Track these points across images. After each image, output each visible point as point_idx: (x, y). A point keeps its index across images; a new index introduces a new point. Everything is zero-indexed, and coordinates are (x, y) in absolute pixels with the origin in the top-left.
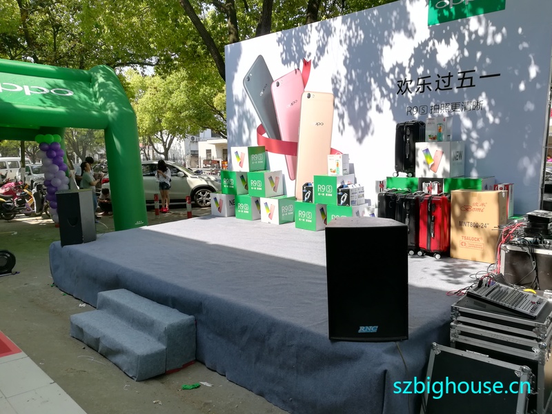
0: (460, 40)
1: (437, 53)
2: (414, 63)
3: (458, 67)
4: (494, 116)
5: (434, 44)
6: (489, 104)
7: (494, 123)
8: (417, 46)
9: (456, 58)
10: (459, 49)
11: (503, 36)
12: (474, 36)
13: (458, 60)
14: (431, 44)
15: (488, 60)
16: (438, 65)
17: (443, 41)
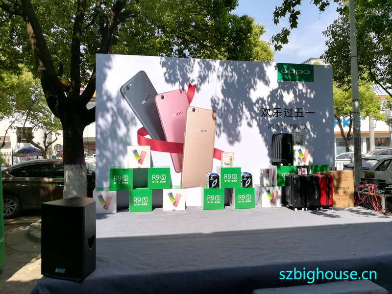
0: (294, 93)
1: (283, 97)
2: (271, 100)
3: (294, 106)
4: (314, 134)
5: (281, 92)
6: (311, 127)
7: (314, 137)
8: (271, 90)
9: (293, 101)
10: (294, 97)
11: (314, 95)
12: (301, 92)
13: (294, 103)
14: (279, 91)
15: (308, 105)
16: (285, 103)
17: (286, 91)
